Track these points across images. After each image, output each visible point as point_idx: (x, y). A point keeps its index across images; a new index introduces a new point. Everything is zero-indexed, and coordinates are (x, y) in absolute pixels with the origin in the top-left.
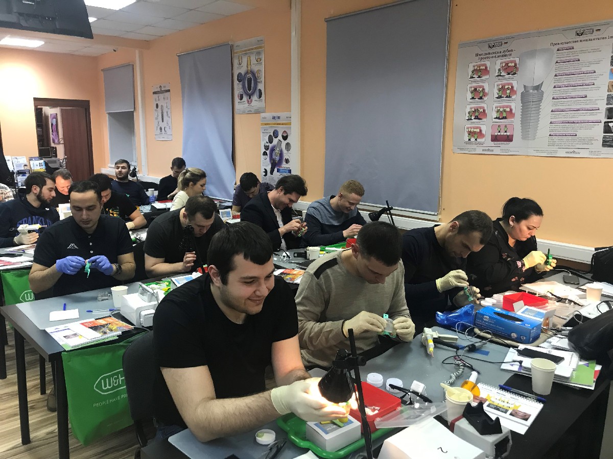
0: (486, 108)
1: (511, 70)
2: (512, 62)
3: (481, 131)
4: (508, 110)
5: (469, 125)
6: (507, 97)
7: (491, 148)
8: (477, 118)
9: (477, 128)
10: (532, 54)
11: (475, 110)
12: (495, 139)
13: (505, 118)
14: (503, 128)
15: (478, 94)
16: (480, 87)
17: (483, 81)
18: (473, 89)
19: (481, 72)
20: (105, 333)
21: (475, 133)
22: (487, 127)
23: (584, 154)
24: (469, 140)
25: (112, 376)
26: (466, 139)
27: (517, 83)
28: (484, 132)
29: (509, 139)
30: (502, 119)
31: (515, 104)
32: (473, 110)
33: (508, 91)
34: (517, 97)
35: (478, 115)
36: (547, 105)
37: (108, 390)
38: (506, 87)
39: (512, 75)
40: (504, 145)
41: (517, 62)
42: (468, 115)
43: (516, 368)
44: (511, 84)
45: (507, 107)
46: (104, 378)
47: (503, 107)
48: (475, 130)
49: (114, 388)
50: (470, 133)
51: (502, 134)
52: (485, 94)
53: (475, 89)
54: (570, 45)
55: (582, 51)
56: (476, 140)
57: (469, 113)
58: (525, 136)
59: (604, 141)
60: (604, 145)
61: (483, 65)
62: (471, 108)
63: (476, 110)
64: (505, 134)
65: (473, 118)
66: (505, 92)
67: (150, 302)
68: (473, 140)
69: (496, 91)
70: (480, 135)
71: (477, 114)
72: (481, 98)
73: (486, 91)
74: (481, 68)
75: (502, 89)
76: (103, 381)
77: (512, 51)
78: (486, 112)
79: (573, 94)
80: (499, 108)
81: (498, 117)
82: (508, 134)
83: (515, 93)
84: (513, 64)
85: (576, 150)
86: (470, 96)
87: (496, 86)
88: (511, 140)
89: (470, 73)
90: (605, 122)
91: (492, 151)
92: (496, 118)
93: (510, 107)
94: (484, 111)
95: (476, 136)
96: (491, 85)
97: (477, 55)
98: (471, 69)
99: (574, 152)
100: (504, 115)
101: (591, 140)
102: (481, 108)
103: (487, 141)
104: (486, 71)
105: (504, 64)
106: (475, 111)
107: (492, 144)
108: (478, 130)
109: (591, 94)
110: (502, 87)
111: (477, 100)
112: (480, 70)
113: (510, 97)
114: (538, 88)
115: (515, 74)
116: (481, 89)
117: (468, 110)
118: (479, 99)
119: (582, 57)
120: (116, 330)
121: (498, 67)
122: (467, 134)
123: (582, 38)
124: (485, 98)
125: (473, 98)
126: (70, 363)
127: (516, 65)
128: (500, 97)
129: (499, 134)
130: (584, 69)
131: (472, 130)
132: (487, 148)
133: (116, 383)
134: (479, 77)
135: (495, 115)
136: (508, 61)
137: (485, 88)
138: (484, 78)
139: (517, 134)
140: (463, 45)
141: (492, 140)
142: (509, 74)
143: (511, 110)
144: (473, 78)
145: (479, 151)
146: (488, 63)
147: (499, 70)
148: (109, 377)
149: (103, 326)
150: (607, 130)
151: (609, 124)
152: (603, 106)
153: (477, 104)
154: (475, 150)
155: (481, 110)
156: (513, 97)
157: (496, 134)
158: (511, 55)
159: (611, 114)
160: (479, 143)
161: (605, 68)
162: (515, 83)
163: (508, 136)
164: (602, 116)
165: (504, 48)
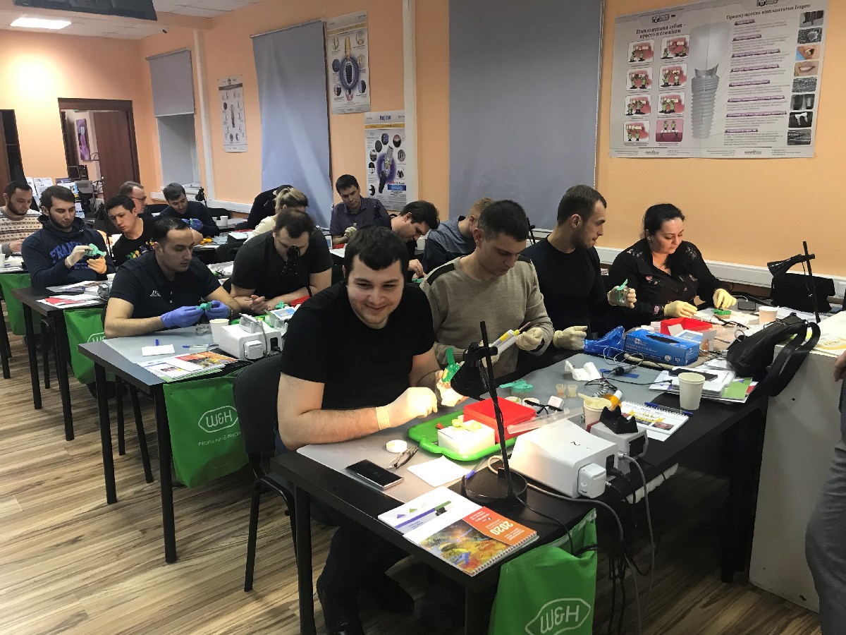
0: (649, 100)
1: (680, 50)
2: (681, 40)
3: (643, 128)
4: (676, 101)
5: (629, 121)
6: (675, 85)
7: (656, 150)
8: (638, 112)
9: (639, 125)
10: (705, 29)
11: (636, 102)
12: (661, 138)
13: (673, 111)
14: (670, 123)
15: (640, 81)
16: (642, 72)
17: (647, 65)
18: (633, 76)
19: (642, 54)
20: (207, 365)
21: (636, 131)
22: (650, 123)
23: (767, 153)
24: (630, 140)
25: (217, 412)
26: (626, 140)
27: (686, 66)
28: (647, 130)
29: (677, 138)
30: (669, 112)
31: (684, 93)
32: (634, 102)
33: (677, 78)
34: (687, 85)
35: (640, 108)
36: (723, 94)
37: (213, 428)
38: (674, 72)
39: (681, 56)
40: (672, 146)
41: (688, 40)
42: (627, 109)
43: (665, 387)
44: (680, 68)
45: (675, 97)
46: (209, 415)
47: (671, 97)
48: (637, 128)
49: (219, 426)
50: (630, 131)
51: (669, 132)
52: (648, 82)
53: (637, 76)
54: (751, 17)
55: (767, 26)
56: (638, 140)
57: (629, 106)
58: (696, 134)
59: (789, 137)
60: (789, 143)
61: (645, 45)
62: (632, 100)
63: (638, 102)
64: (673, 131)
65: (634, 112)
66: (674, 78)
67: (254, 332)
68: (634, 140)
69: (662, 77)
70: (643, 132)
71: (638, 108)
72: (643, 87)
73: (650, 77)
74: (644, 48)
75: (669, 75)
76: (207, 418)
77: (680, 26)
78: (650, 104)
79: (754, 79)
80: (665, 99)
81: (664, 110)
82: (677, 131)
83: (685, 79)
84: (683, 43)
85: (756, 149)
86: (630, 84)
87: (661, 71)
88: (680, 140)
89: (630, 55)
90: (791, 114)
91: (658, 153)
92: (662, 112)
93: (678, 97)
94: (647, 103)
95: (638, 136)
96: (655, 70)
97: (638, 32)
98: (631, 50)
99: (754, 152)
100: (672, 108)
101: (773, 137)
102: (644, 99)
103: (650, 140)
104: (649, 52)
105: (671, 43)
106: (635, 105)
107: (657, 144)
108: (640, 128)
109: (775, 79)
110: (669, 72)
111: (638, 89)
112: (642, 50)
113: (678, 85)
114: (712, 72)
115: (685, 55)
116: (643, 76)
117: (628, 102)
118: (641, 88)
119: (763, 32)
120: (218, 363)
121: (664, 46)
122: (626, 133)
123: (764, 8)
124: (649, 87)
125: (634, 87)
126: (171, 396)
127: (685, 43)
128: (666, 85)
129: (666, 132)
130: (767, 48)
131: (633, 127)
132: (651, 150)
133: (221, 421)
134: (642, 60)
135: (661, 108)
136: (677, 39)
137: (648, 73)
138: (646, 61)
139: (687, 132)
140: (622, 19)
141: (657, 140)
142: (677, 55)
143: (680, 101)
144: (633, 61)
145: (642, 153)
146: (652, 42)
147: (666, 51)
148: (214, 414)
149: (203, 359)
150: (793, 123)
151: (796, 116)
152: (789, 94)
153: (639, 94)
154: (636, 152)
155: (644, 102)
156: (683, 85)
157: (662, 132)
158: (679, 31)
159: (797, 103)
160: (640, 144)
161: (791, 46)
162: (684, 67)
163: (676, 134)
164: (787, 107)
165: (672, 22)
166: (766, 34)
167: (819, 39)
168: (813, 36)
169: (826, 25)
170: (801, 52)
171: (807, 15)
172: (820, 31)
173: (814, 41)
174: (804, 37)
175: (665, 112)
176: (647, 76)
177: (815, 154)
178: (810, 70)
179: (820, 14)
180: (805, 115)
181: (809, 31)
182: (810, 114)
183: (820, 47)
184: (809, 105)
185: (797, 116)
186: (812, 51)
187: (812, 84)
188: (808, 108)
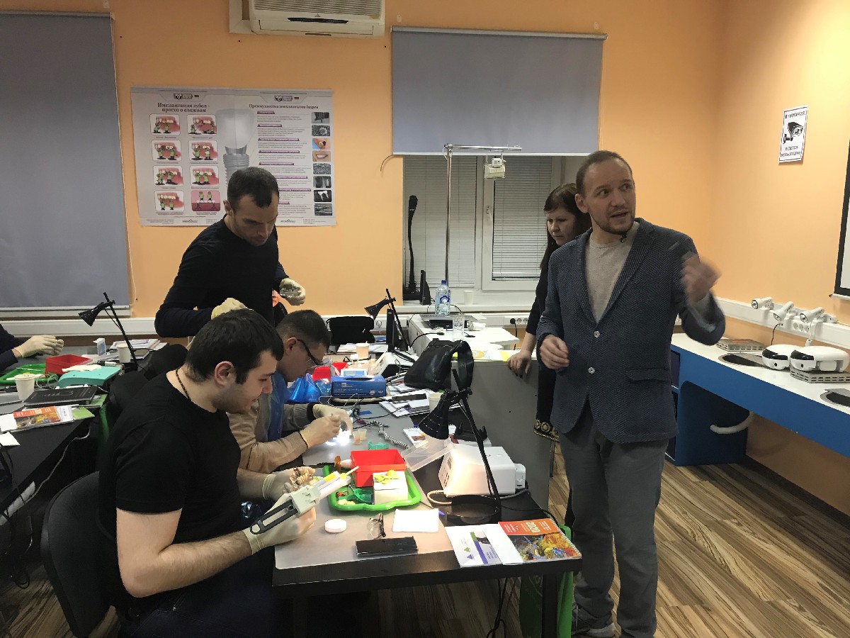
0: (180, 171)
1: (208, 128)
2: (207, 119)
3: (177, 198)
4: (210, 174)
5: (160, 190)
6: (206, 159)
7: (193, 219)
8: (169, 182)
9: (172, 194)
10: (231, 113)
11: (166, 172)
12: (197, 207)
13: (207, 183)
14: (205, 194)
15: (168, 153)
16: (170, 144)
17: (174, 138)
18: (159, 146)
19: (168, 126)
21: (170, 200)
23: (299, 222)
24: (163, 209)
26: (159, 208)
27: (216, 143)
28: (181, 199)
29: (216, 208)
30: (203, 184)
31: (218, 168)
32: (164, 172)
33: (207, 153)
34: (219, 159)
35: (172, 179)
38: (204, 147)
39: (209, 133)
40: (210, 215)
41: (214, 120)
42: (157, 178)
44: (210, 144)
45: (208, 170)
47: (203, 170)
48: (170, 197)
50: (162, 201)
51: (206, 202)
52: (177, 154)
53: (163, 147)
54: (273, 109)
55: (284, 118)
56: (172, 209)
57: (158, 176)
59: (316, 210)
60: (316, 214)
61: (170, 118)
62: (160, 170)
63: (168, 173)
64: (210, 202)
65: (164, 182)
66: (203, 154)
68: (168, 209)
69: (192, 151)
70: (177, 202)
71: (169, 178)
72: (172, 158)
73: (179, 150)
74: (168, 121)
75: (199, 149)
77: (206, 106)
78: (182, 175)
79: (280, 160)
80: (198, 172)
81: (198, 181)
82: (213, 202)
83: (216, 155)
84: (209, 122)
86: (156, 155)
87: (190, 145)
89: (153, 127)
90: (315, 191)
91: (196, 222)
92: (196, 183)
93: (212, 171)
94: (179, 174)
95: (171, 205)
96: (184, 143)
97: (160, 105)
98: (154, 121)
99: (289, 221)
100: (206, 180)
101: (303, 209)
102: (174, 170)
103: (187, 209)
104: (175, 126)
105: (198, 121)
106: (166, 174)
107: (195, 213)
108: (174, 197)
109: (299, 163)
110: (199, 147)
111: (167, 160)
112: (166, 123)
113: (210, 159)
114: (242, 151)
115: (212, 133)
116: (171, 147)
117: (157, 172)
118: (170, 159)
121: (191, 122)
122: (158, 202)
123: (282, 103)
124: (178, 159)
125: (161, 158)
127: (212, 122)
128: (198, 158)
129: (202, 202)
130: (288, 136)
131: (166, 197)
132: (189, 219)
134: (167, 132)
135: (194, 179)
136: (203, 118)
137: (176, 146)
138: (173, 134)
140: (138, 90)
141: (194, 210)
142: (205, 132)
143: (214, 174)
144: (158, 132)
145: (179, 222)
146: (177, 118)
147: (193, 127)
150: (317, 198)
151: (319, 193)
152: (311, 175)
153: (167, 165)
154: (172, 221)
155: (175, 173)
156: (215, 160)
157: (198, 202)
158: (205, 111)
159: (319, 182)
160: (176, 213)
161: (307, 136)
162: (214, 144)
163: (214, 204)
164: (311, 185)
165: (195, 101)
166: (285, 124)
167: (329, 134)
168: (324, 131)
169: (332, 123)
170: (316, 142)
171: (317, 114)
172: (328, 128)
173: (325, 135)
174: (317, 131)
175: (199, 183)
176: (174, 148)
177: (337, 223)
178: (324, 158)
179: (327, 115)
180: (326, 192)
181: (320, 127)
182: (329, 192)
183: (330, 140)
184: (328, 185)
185: (321, 193)
186: (324, 143)
187: (328, 169)
188: (327, 187)
